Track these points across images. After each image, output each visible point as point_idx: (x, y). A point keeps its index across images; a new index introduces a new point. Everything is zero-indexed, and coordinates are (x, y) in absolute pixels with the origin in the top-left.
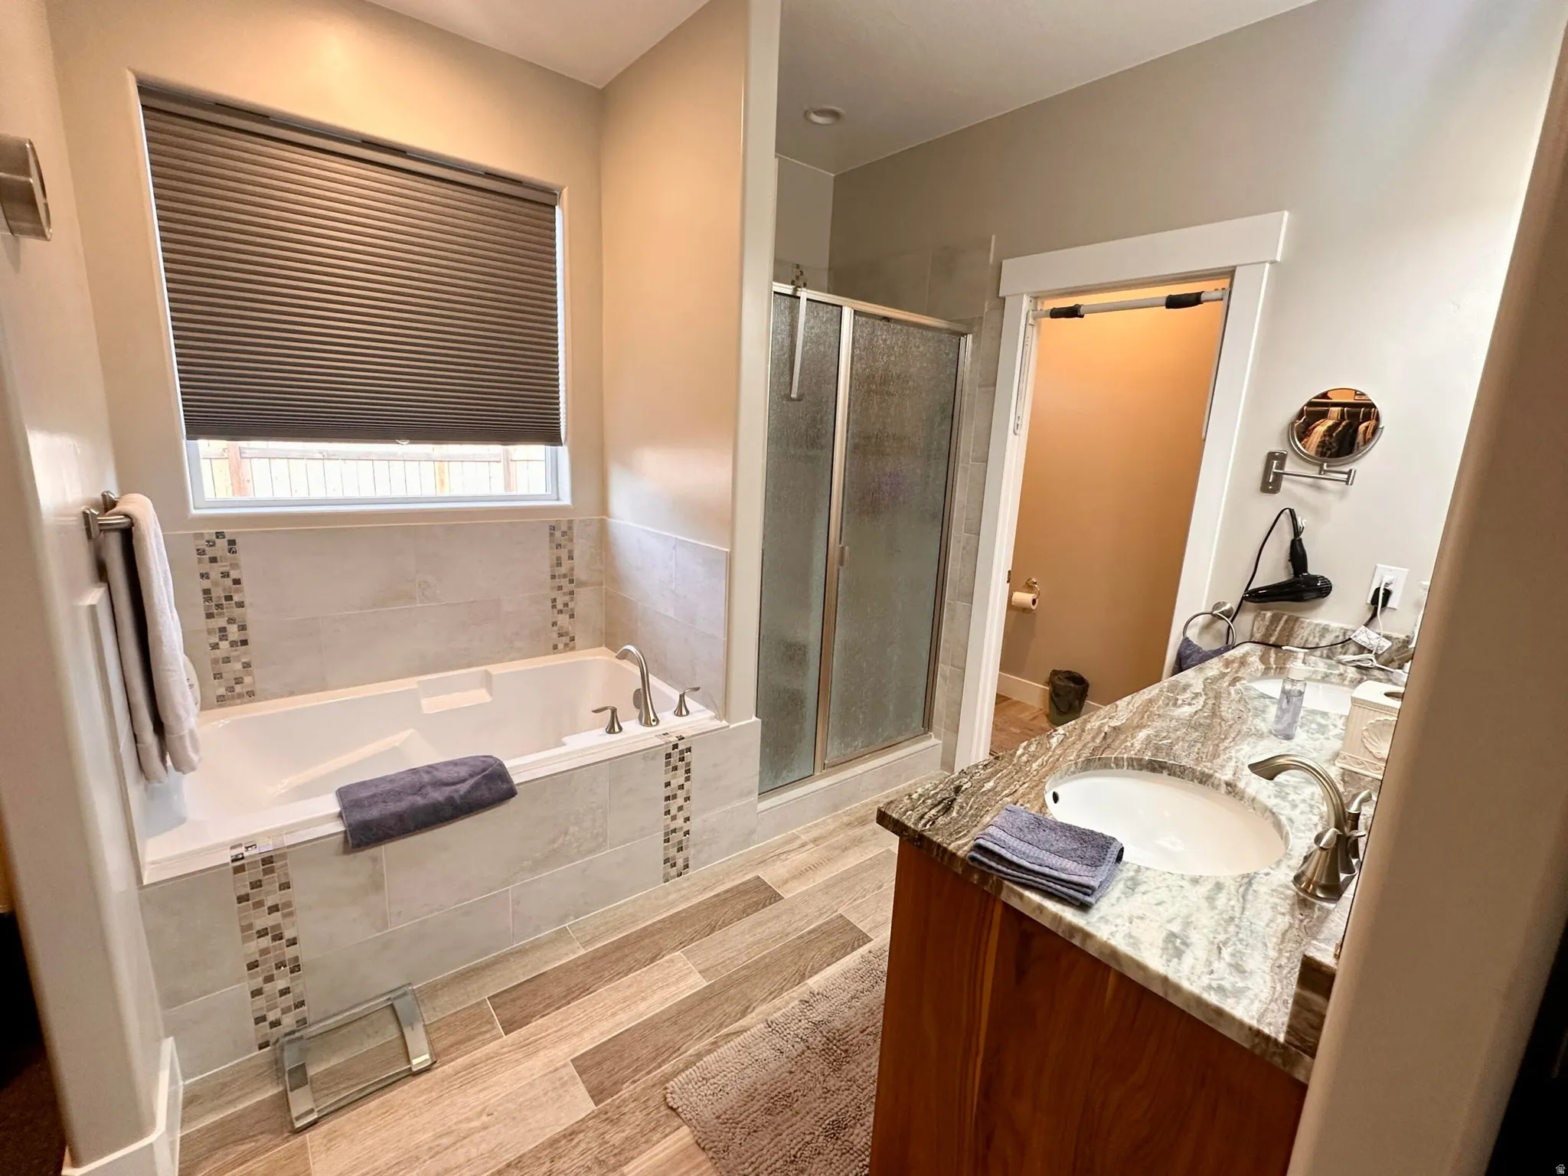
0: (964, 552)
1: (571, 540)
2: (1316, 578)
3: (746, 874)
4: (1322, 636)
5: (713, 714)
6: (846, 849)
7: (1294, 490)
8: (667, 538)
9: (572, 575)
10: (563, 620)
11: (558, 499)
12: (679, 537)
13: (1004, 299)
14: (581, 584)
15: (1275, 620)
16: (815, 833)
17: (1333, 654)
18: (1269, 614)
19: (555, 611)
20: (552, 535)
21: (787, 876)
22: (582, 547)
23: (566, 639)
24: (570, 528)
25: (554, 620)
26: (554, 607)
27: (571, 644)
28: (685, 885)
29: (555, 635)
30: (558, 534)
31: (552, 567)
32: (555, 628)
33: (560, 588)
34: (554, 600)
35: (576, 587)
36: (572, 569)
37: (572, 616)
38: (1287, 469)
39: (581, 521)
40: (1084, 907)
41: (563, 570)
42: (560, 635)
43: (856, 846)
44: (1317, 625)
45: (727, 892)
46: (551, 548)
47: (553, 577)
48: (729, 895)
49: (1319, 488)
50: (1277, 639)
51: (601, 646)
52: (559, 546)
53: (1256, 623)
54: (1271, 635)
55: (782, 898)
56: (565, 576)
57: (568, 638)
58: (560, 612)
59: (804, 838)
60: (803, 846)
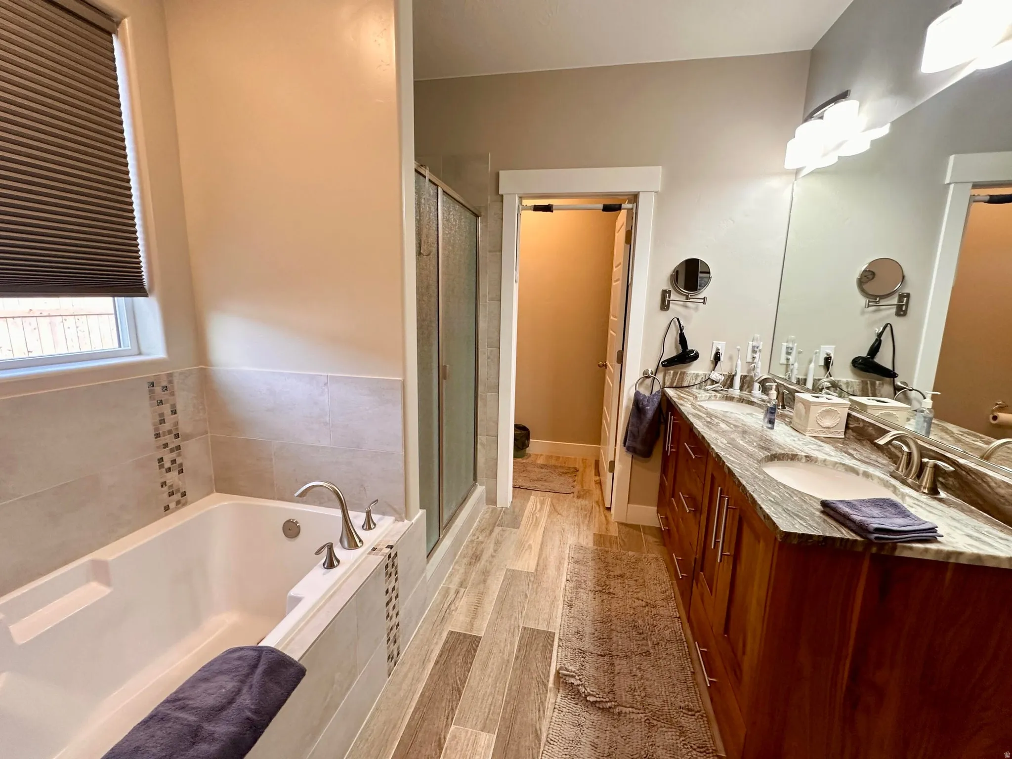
0: (489, 360)
1: (172, 394)
2: (692, 351)
3: (441, 634)
4: (696, 379)
5: (393, 518)
6: (485, 581)
7: (677, 308)
8: (312, 377)
9: (177, 429)
10: (173, 477)
11: (140, 354)
12: (329, 374)
13: (502, 196)
14: (188, 437)
15: (675, 374)
16: (457, 579)
17: (701, 387)
18: (672, 372)
19: (164, 470)
20: (151, 392)
21: (468, 620)
22: (184, 400)
23: (177, 497)
24: (171, 382)
25: (163, 480)
26: (161, 467)
27: (183, 500)
28: (405, 669)
29: (166, 495)
30: (158, 389)
31: (154, 424)
32: (165, 488)
33: (166, 445)
34: (161, 460)
35: (183, 440)
36: (176, 424)
37: (181, 471)
38: (671, 298)
39: (181, 373)
40: (933, 540)
41: (167, 426)
42: (171, 494)
43: (488, 576)
44: (694, 374)
45: (440, 655)
46: (152, 406)
47: (157, 436)
48: (444, 657)
49: (686, 307)
50: (677, 383)
51: (212, 492)
52: (161, 402)
53: (666, 378)
54: (674, 382)
55: (480, 638)
56: (170, 432)
57: (179, 494)
58: (169, 470)
59: (453, 587)
60: (457, 592)
